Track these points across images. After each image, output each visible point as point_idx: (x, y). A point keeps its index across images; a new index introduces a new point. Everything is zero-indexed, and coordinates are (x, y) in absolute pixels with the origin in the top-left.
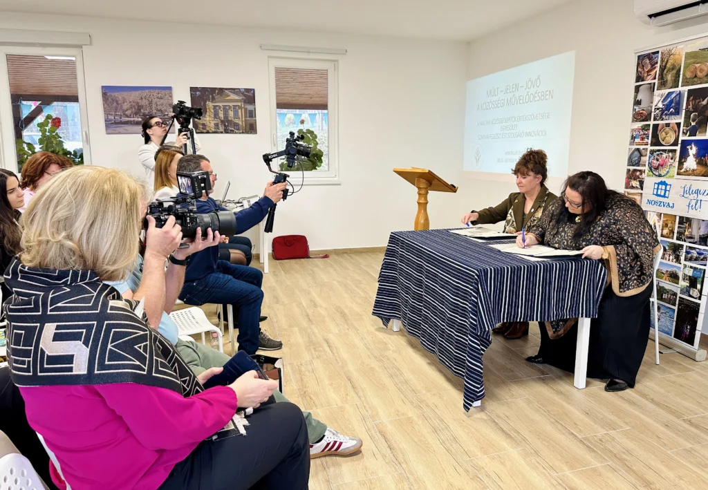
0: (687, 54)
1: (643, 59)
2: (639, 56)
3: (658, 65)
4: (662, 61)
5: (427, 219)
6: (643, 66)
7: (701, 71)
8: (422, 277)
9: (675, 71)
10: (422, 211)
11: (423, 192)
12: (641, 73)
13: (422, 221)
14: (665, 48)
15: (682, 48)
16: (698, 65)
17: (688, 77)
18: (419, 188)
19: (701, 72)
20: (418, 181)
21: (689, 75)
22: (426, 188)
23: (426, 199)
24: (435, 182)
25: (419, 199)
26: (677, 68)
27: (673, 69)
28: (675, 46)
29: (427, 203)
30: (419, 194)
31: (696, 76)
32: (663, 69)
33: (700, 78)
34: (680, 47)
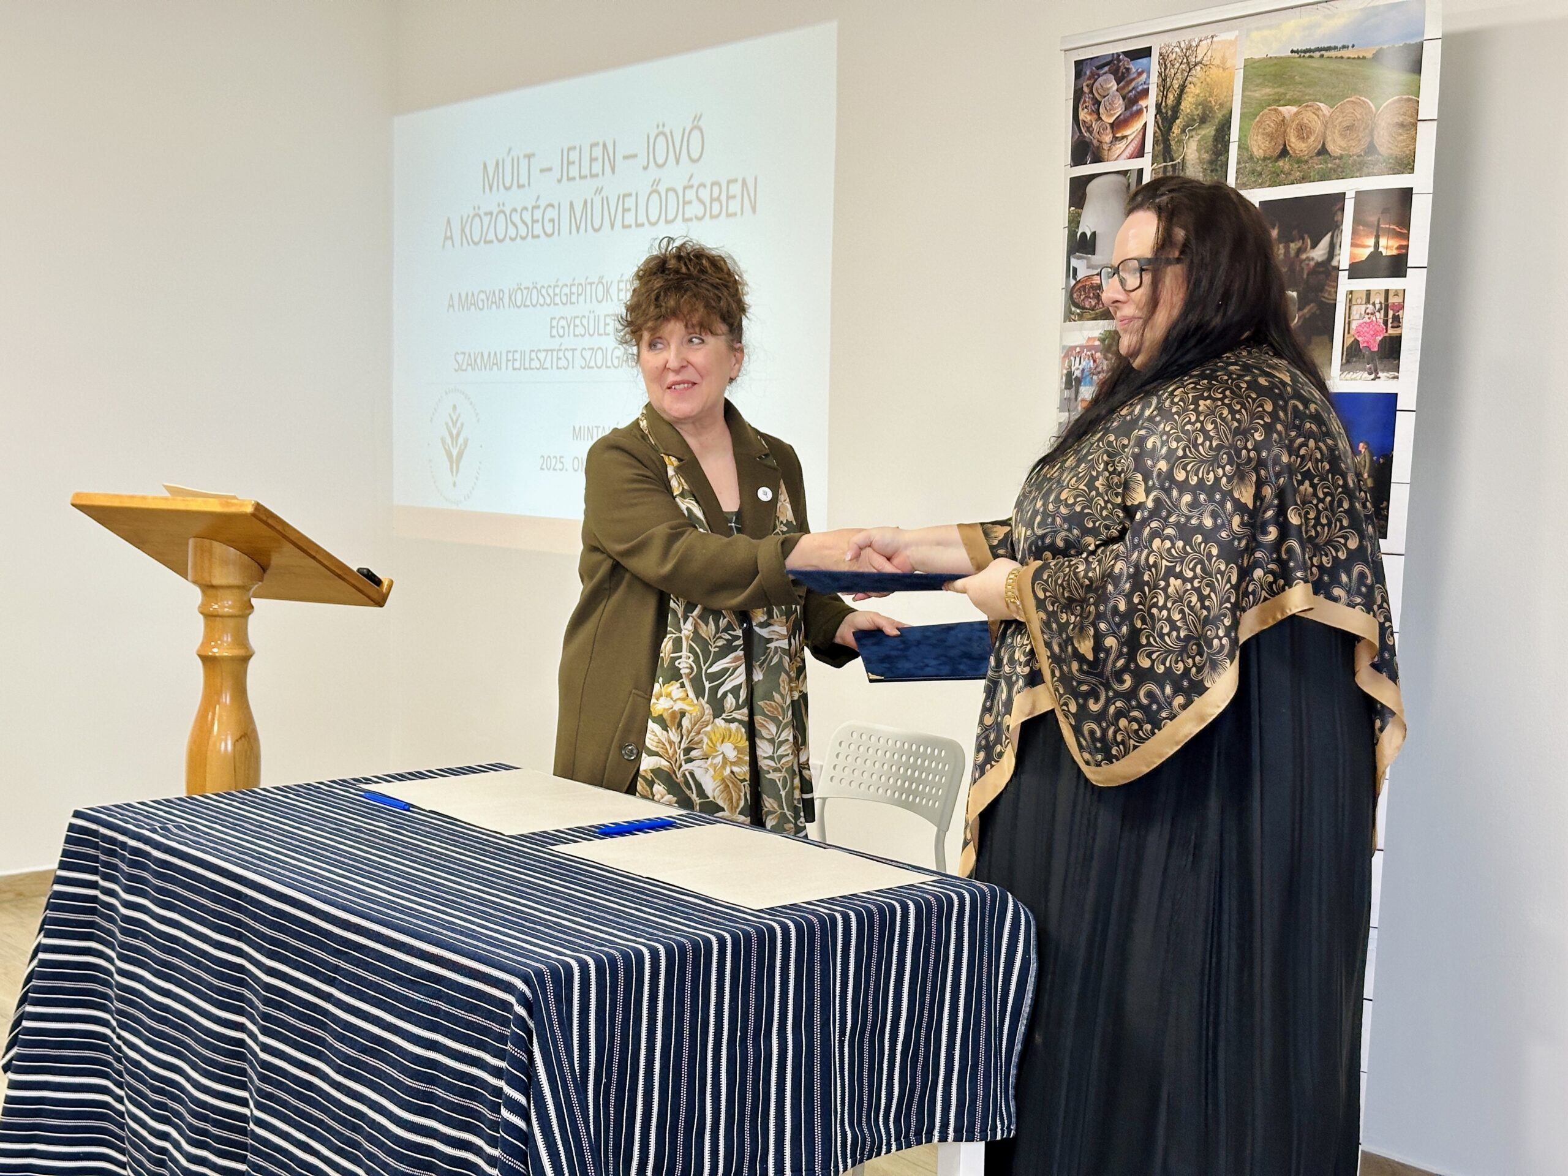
0: (1251, 67)
1: (1095, 77)
2: (1079, 64)
3: (1150, 102)
4: (1164, 87)
5: (247, 737)
6: (1098, 103)
7: (1303, 131)
8: (240, 1027)
9: (1209, 131)
10: (227, 699)
11: (226, 605)
12: (1089, 129)
13: (227, 745)
14: (1172, 39)
15: (1232, 43)
16: (1289, 111)
17: (1258, 153)
18: (208, 588)
19: (1302, 139)
20: (200, 551)
21: (1260, 147)
22: (244, 588)
23: (241, 638)
24: (283, 558)
25: (209, 638)
26: (1219, 115)
27: (1203, 120)
28: (1208, 31)
29: (245, 659)
30: (210, 617)
31: (1284, 153)
32: (1167, 117)
33: (1299, 161)
34: (1226, 36)
